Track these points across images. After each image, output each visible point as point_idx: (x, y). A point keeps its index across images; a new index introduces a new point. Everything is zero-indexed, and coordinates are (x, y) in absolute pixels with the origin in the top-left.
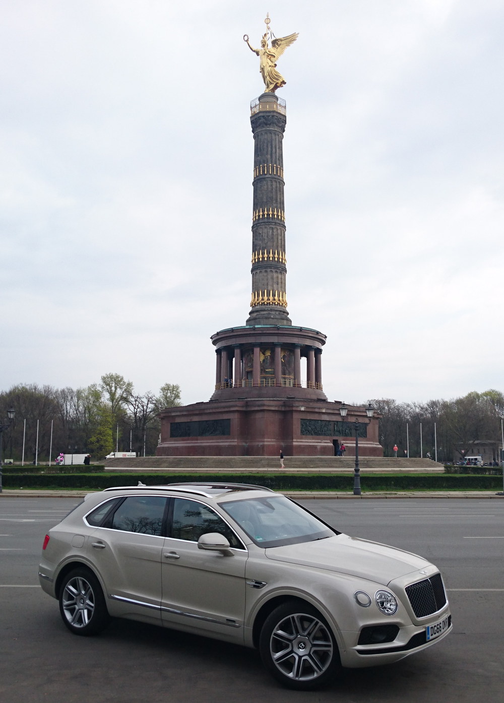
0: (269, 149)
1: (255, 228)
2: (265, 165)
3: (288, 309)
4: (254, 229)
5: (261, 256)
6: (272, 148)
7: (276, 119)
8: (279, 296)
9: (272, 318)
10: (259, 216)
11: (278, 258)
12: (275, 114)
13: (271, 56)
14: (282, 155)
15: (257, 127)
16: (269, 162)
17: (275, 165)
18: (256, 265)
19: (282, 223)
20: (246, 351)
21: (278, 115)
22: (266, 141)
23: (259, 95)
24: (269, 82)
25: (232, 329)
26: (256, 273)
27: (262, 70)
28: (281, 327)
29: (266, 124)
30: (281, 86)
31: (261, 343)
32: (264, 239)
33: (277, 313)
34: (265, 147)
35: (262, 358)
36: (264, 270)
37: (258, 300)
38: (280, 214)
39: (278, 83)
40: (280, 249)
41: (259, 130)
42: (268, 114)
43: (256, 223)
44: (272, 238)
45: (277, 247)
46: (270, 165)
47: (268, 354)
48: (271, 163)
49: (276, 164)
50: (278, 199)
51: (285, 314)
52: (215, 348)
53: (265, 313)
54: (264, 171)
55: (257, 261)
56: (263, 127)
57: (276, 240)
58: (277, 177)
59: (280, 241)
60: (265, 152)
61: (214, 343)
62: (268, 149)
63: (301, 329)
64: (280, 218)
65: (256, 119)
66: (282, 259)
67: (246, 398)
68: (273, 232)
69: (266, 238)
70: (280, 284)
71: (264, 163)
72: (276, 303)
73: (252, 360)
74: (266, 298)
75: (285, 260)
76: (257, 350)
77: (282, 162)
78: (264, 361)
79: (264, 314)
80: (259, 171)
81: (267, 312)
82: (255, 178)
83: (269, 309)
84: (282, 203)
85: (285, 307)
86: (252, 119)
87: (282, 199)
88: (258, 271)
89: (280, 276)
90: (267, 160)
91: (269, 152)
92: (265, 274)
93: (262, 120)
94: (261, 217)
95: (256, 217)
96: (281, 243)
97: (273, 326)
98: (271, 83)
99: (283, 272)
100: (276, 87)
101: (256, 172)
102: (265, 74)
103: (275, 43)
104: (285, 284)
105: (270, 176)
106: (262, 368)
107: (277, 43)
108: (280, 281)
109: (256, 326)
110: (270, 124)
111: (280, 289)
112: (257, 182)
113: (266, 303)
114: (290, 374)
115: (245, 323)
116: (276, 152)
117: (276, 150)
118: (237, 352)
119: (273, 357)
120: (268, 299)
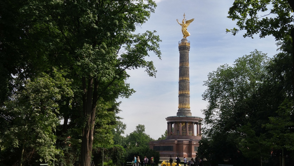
0: (184, 57)
3: (190, 109)
7: (187, 47)
8: (187, 106)
10: (181, 79)
15: (180, 50)
16: (185, 62)
18: (180, 95)
19: (189, 81)
24: (184, 35)
28: (188, 116)
30: (188, 36)
32: (183, 87)
35: (182, 126)
36: (183, 97)
37: (181, 107)
38: (188, 79)
40: (188, 90)
42: (184, 46)
43: (180, 81)
44: (185, 86)
51: (189, 111)
54: (183, 65)
56: (182, 50)
59: (188, 87)
60: (183, 58)
70: (188, 101)
71: (183, 62)
73: (179, 126)
74: (183, 106)
75: (189, 93)
76: (181, 124)
79: (183, 111)
80: (181, 64)
86: (179, 47)
88: (181, 97)
89: (188, 99)
93: (182, 48)
99: (189, 97)
102: (183, 32)
103: (187, 22)
105: (185, 66)
109: (180, 116)
111: (188, 103)
113: (183, 108)
114: (191, 131)
118: (174, 124)
119: (186, 126)
120: (184, 106)
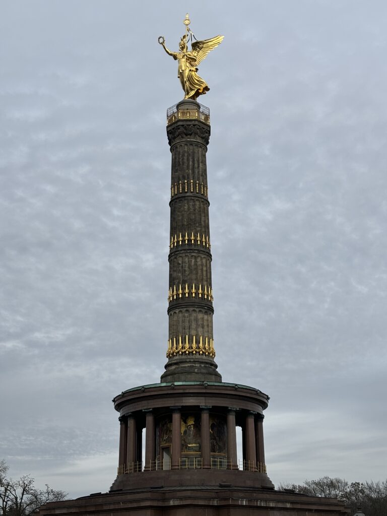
0: (191, 163)
1: (173, 256)
2: (186, 181)
3: (216, 360)
4: (172, 258)
5: (180, 291)
6: (193, 161)
7: (198, 129)
8: (204, 343)
9: (196, 373)
10: (178, 242)
11: (203, 294)
12: (197, 123)
13: (191, 60)
14: (205, 170)
15: (174, 138)
16: (191, 176)
17: (198, 182)
18: (175, 303)
19: (207, 251)
20: (162, 418)
21: (200, 124)
22: (186, 155)
23: (177, 102)
24: (189, 89)
25: (143, 387)
26: (175, 313)
27: (181, 75)
28: (209, 384)
29: (186, 135)
30: (203, 93)
31: (182, 406)
32: (185, 271)
33: (203, 365)
34: (185, 161)
36: (185, 309)
37: (177, 349)
38: (204, 240)
39: (200, 89)
40: (205, 283)
41: (178, 141)
42: (189, 123)
43: (174, 250)
44: (196, 269)
45: (202, 279)
46: (192, 181)
47: (191, 422)
48: (193, 179)
49: (199, 180)
50: (203, 223)
51: (213, 367)
52: (118, 415)
53: (187, 365)
54: (183, 189)
55: (175, 298)
56: (182, 137)
57: (200, 272)
58: (199, 195)
59: (205, 273)
60: (185, 166)
61: (118, 407)
62: (188, 163)
63: (235, 387)
64: (204, 244)
65: (173, 129)
66: (208, 296)
67: (162, 487)
68: (196, 261)
69: (187, 269)
70: (206, 327)
71: (185, 179)
72: (201, 352)
73: (169, 431)
74: (187, 345)
75: (211, 297)
76: (176, 417)
77: (206, 178)
78: (185, 432)
79: (185, 367)
80: (178, 189)
81: (189, 365)
82: (172, 197)
83: (192, 360)
84: (207, 227)
85: (213, 358)
86: (169, 129)
87: (207, 222)
88: (177, 311)
89: (206, 317)
90: (188, 175)
91: (190, 167)
92: (186, 315)
93: (182, 129)
94: (181, 243)
95: (174, 243)
96: (207, 276)
97: (198, 383)
98: (192, 90)
99: (209, 312)
100: (197, 94)
101: (174, 190)
102: (185, 79)
103: (196, 46)
104: (212, 327)
105: (191, 194)
106: (183, 442)
107: (198, 46)
108: (205, 323)
109: (176, 384)
110: (191, 135)
111: (206, 335)
112: (175, 202)
113: (187, 352)
114: (221, 450)
115: (160, 379)
116: (199, 167)
117: (199, 165)
118: (150, 419)
120: (191, 347)
